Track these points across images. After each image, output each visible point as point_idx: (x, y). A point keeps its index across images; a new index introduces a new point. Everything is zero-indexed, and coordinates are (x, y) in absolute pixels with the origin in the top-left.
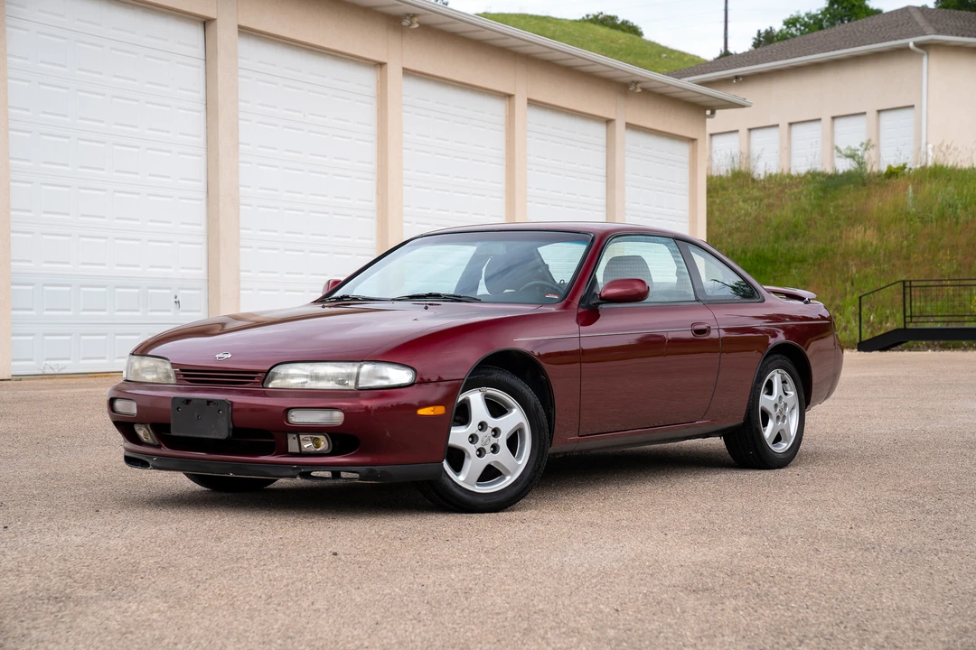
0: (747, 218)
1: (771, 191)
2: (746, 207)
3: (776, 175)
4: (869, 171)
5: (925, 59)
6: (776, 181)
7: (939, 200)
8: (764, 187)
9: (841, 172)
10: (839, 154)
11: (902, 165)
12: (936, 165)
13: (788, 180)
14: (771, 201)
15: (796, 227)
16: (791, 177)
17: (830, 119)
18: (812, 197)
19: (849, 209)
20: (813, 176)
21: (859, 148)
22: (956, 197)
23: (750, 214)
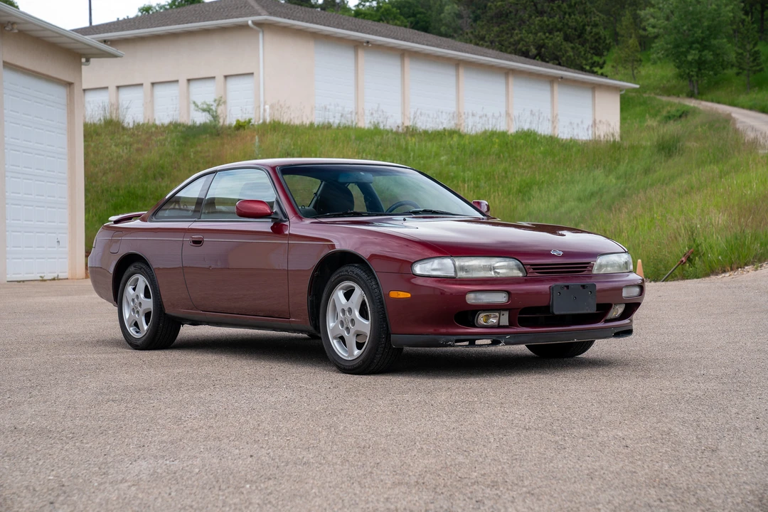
0: (119, 160)
1: (139, 138)
2: (118, 150)
3: (143, 124)
4: (221, 124)
5: (261, 35)
6: (143, 129)
7: (279, 149)
8: (133, 134)
9: (198, 123)
10: (196, 108)
11: (247, 119)
12: (274, 121)
13: (154, 129)
14: (140, 146)
15: (163, 168)
16: (156, 127)
17: (186, 81)
18: (175, 144)
19: (207, 154)
20: (175, 127)
21: (212, 103)
22: (292, 147)
23: (122, 157)
